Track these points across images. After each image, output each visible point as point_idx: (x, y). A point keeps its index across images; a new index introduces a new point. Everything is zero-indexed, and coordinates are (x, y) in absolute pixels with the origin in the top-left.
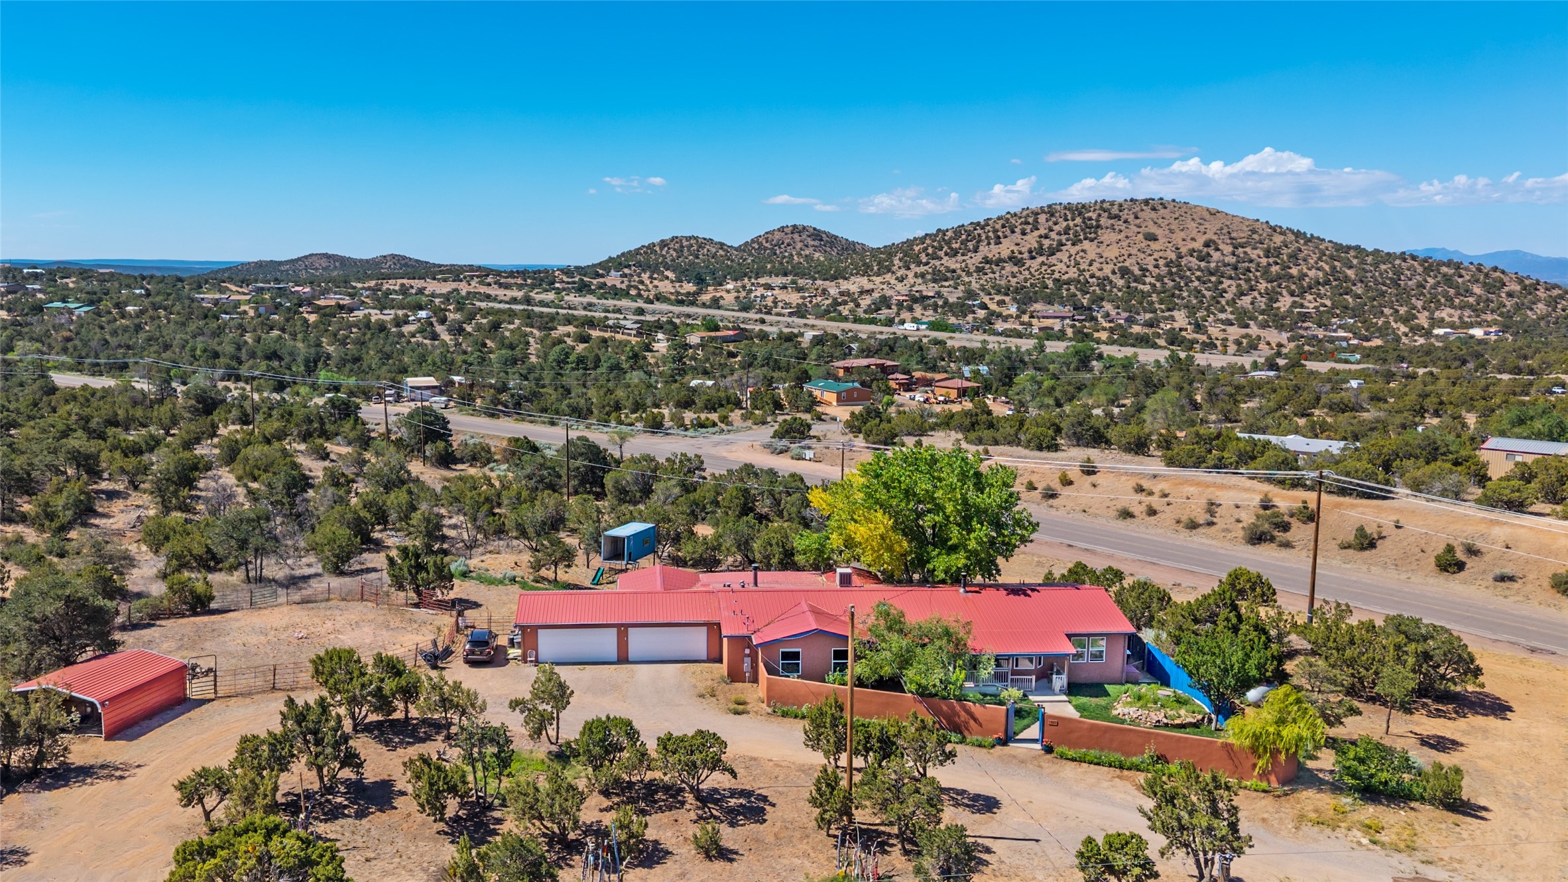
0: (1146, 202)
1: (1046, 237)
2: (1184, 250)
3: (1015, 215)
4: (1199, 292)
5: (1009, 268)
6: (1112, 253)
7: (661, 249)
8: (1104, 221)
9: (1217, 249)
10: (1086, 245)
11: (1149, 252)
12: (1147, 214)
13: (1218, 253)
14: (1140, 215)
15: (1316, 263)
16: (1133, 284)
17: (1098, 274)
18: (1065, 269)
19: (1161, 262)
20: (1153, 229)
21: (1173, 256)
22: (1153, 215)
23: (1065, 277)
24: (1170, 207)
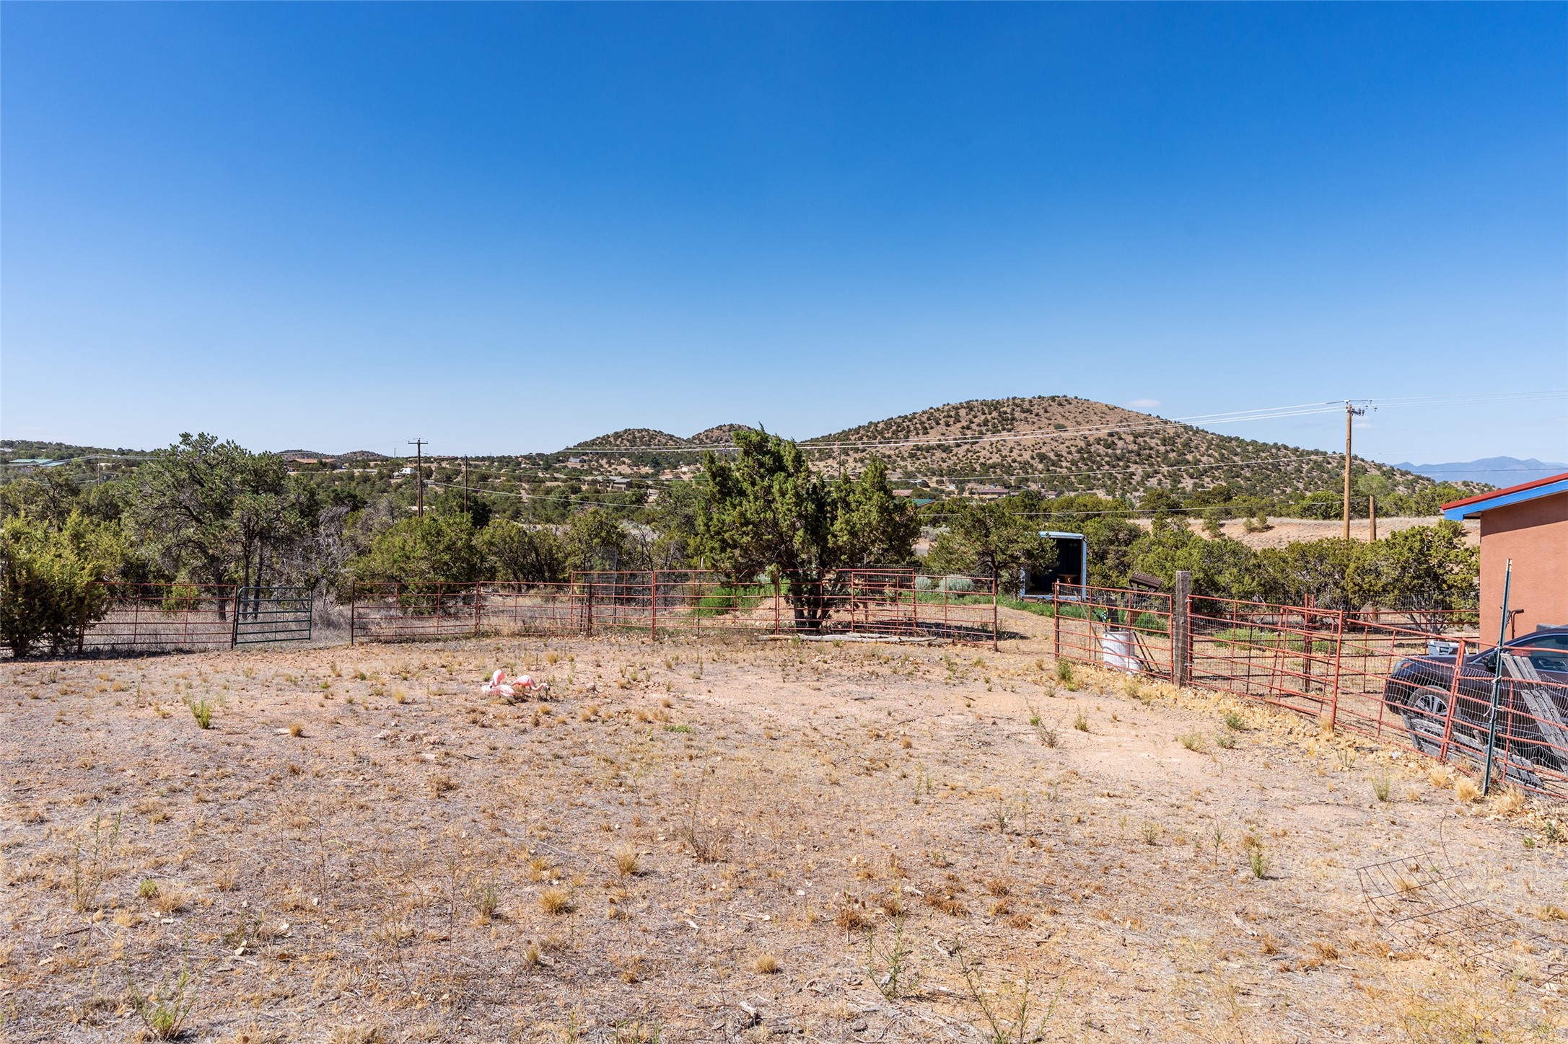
0: (1053, 399)
1: (968, 428)
2: (1091, 439)
3: (938, 410)
4: (1111, 474)
5: (939, 454)
6: (1028, 441)
7: (616, 440)
8: (1017, 415)
9: (1120, 438)
10: (1005, 434)
11: (1061, 440)
12: (1055, 408)
13: (1122, 442)
14: (1049, 409)
15: (1207, 450)
16: (1051, 468)
17: (1019, 459)
18: (988, 455)
19: (1073, 449)
20: (1062, 421)
21: (1083, 444)
22: (1060, 409)
23: (990, 462)
24: (1075, 402)
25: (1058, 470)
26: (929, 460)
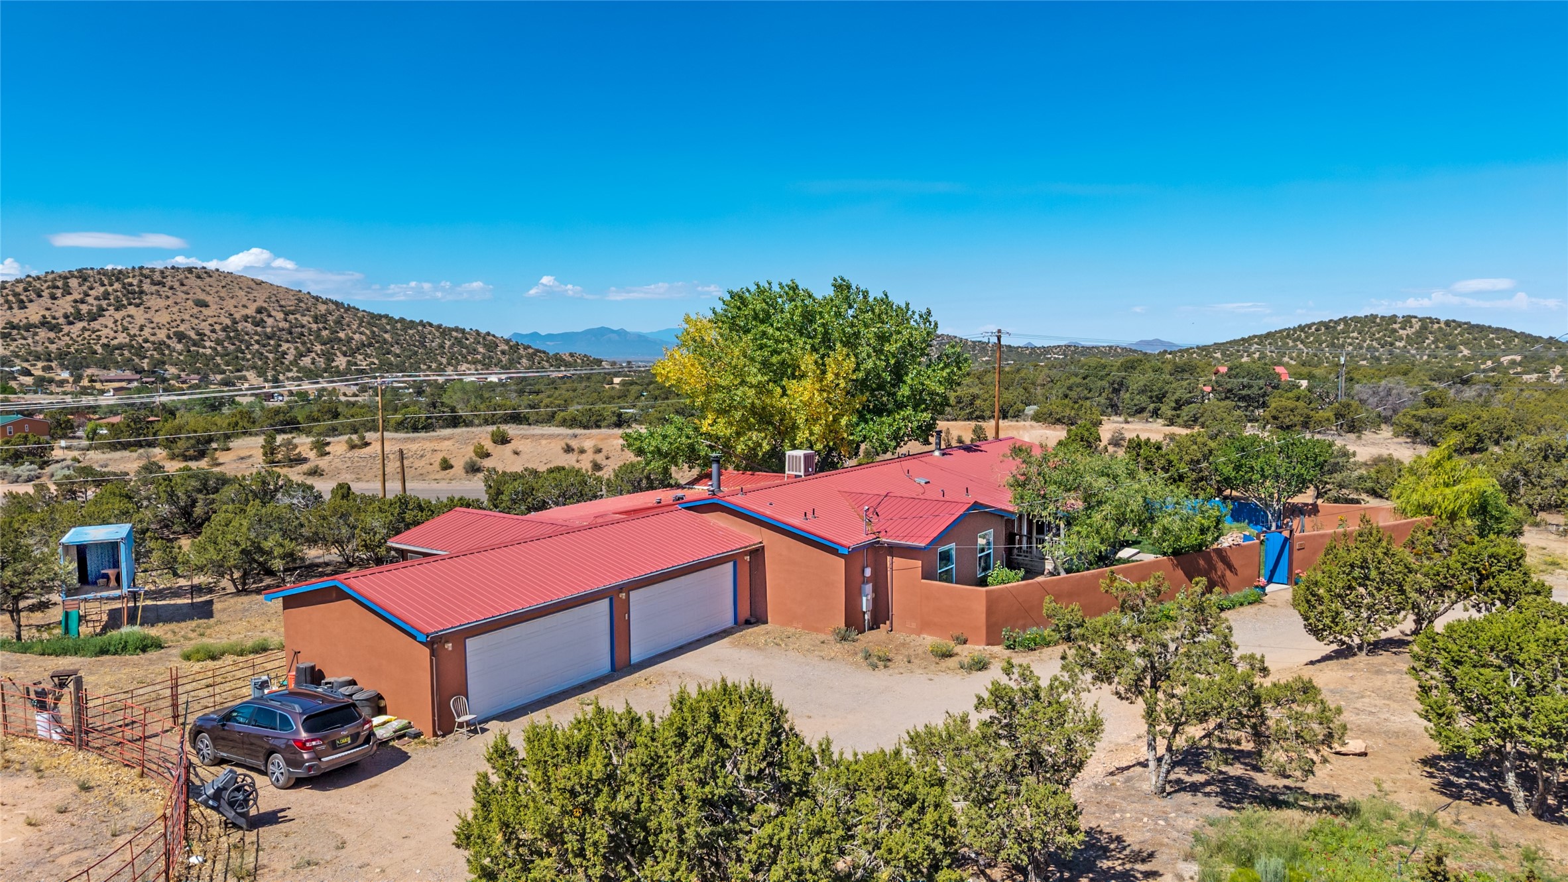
1: (83, 302)
2: (237, 316)
3: (39, 278)
4: (262, 354)
5: (43, 334)
6: (163, 318)
8: (146, 287)
9: (270, 316)
10: (132, 310)
11: (202, 317)
12: (192, 281)
13: (270, 319)
14: (185, 282)
15: (358, 328)
16: (192, 349)
17: (152, 339)
18: (112, 334)
19: (217, 327)
20: (202, 296)
21: (228, 322)
23: (115, 342)
25: (201, 350)
26: (30, 341)
